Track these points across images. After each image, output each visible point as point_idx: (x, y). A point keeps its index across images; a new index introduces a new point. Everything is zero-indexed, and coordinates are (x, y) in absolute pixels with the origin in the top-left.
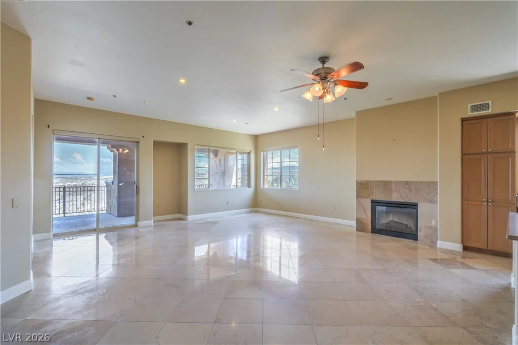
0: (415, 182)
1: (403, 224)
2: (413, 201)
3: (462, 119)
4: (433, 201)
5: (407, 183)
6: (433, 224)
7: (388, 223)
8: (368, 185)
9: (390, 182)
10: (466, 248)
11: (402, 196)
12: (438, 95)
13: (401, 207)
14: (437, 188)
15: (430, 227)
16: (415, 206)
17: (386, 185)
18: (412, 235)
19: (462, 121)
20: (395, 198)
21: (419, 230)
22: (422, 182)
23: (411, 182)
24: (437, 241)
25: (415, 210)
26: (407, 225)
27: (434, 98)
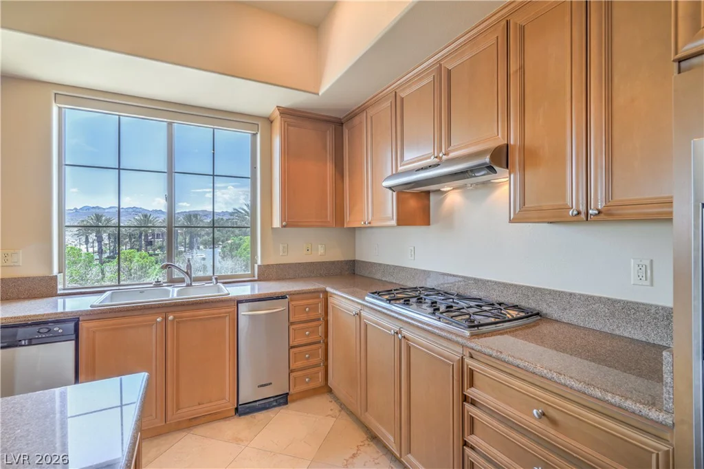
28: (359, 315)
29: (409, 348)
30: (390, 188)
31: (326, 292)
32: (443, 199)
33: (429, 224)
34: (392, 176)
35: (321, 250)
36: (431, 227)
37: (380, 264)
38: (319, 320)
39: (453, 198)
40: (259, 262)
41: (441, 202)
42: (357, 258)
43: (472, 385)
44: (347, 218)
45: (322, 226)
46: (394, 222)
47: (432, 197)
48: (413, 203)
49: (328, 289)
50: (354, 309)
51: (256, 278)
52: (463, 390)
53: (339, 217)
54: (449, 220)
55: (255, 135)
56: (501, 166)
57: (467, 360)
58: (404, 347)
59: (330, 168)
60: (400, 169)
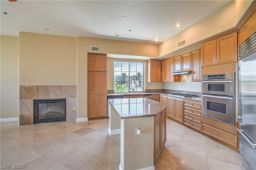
0: (64, 86)
1: (57, 112)
2: (63, 97)
3: (88, 53)
4: (74, 97)
5: (59, 86)
6: (75, 109)
7: (47, 114)
8: (31, 89)
9: (49, 86)
10: (90, 119)
11: (56, 95)
12: (77, 37)
13: (56, 102)
14: (76, 89)
15: (73, 112)
16: (64, 100)
17: (46, 88)
18: (63, 118)
19: (88, 54)
20: (52, 97)
21: (67, 114)
22: (68, 86)
23: (62, 86)
24: (76, 118)
25: (64, 103)
26: (59, 113)
27: (75, 38)
28: (167, 97)
29: (176, 101)
30: (173, 75)
31: (159, 94)
32: (183, 77)
33: (180, 82)
34: (173, 73)
35: (157, 87)
36: (181, 82)
37: (170, 90)
38: (158, 100)
39: (185, 77)
40: (145, 89)
41: (182, 77)
42: (165, 89)
43: (184, 104)
44: (163, 80)
45: (158, 82)
46: (173, 81)
47: (181, 77)
48: (177, 78)
49: (160, 94)
50: (166, 97)
51: (144, 92)
52: (183, 105)
53: (161, 80)
54: (184, 81)
55: (144, 63)
56: (190, 73)
57: (184, 100)
58: (175, 101)
59: (160, 70)
60: (175, 72)
